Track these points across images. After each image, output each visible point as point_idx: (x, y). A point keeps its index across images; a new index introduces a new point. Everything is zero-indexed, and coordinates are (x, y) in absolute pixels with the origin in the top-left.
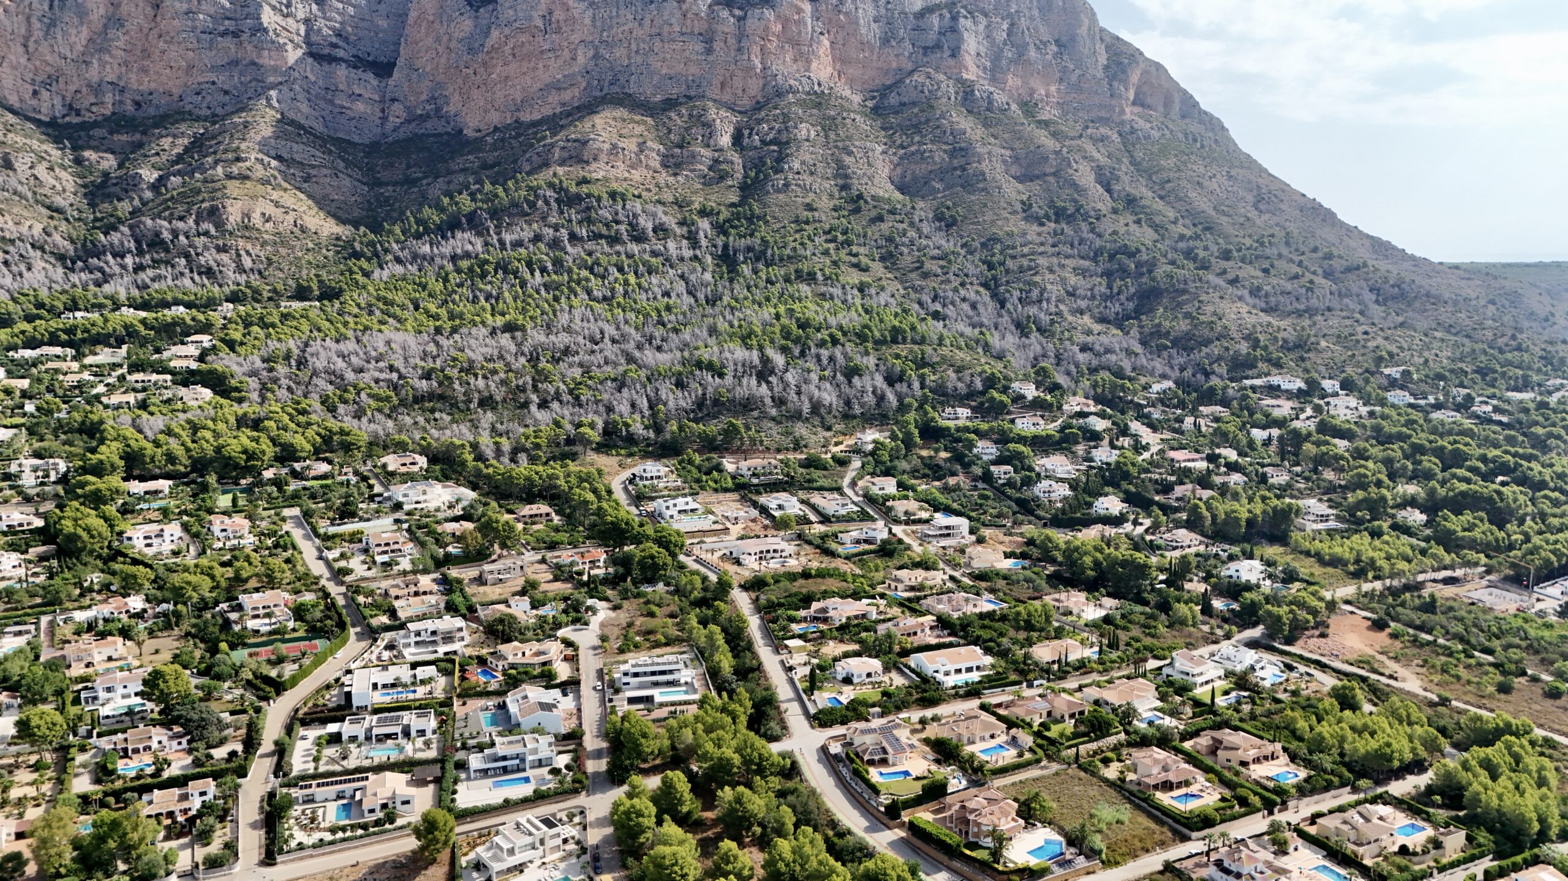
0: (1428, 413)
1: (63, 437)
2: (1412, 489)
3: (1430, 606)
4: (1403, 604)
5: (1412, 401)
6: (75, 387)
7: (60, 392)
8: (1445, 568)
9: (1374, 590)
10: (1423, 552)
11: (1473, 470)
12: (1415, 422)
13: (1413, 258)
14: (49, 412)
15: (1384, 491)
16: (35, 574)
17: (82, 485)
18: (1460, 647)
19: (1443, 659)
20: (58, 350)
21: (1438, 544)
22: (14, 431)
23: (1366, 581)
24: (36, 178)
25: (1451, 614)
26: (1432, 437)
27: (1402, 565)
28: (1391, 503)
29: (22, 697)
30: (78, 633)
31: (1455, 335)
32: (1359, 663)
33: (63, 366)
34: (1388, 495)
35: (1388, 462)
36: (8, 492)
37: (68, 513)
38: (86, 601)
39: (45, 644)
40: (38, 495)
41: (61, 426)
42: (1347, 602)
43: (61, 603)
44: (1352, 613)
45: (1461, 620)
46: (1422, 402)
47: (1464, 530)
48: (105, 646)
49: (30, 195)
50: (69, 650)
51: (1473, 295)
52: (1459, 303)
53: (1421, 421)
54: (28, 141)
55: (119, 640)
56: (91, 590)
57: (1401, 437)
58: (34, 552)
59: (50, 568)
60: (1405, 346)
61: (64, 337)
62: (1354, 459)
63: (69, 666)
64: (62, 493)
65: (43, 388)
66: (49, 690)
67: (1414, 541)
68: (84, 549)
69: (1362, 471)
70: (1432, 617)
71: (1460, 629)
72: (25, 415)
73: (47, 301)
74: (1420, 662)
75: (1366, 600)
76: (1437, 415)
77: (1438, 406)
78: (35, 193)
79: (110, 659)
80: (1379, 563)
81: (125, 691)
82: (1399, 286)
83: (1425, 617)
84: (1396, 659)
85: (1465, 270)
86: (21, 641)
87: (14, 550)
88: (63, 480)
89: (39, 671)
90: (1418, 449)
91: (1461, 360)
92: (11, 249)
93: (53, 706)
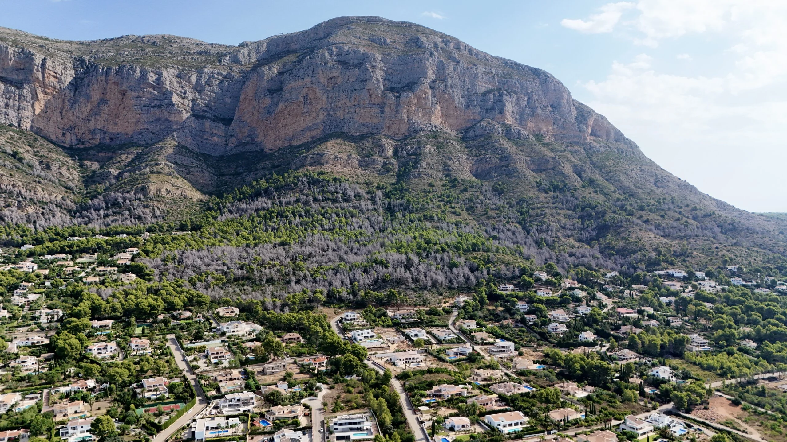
0: (753, 289)
1: (62, 298)
2: (748, 329)
3: (762, 393)
4: (747, 392)
5: (744, 283)
6: (70, 274)
7: (63, 276)
8: (769, 372)
9: (731, 384)
10: (756, 363)
11: (778, 319)
12: (747, 294)
13: (738, 210)
14: (57, 286)
15: (733, 331)
16: (43, 368)
17: (69, 323)
18: (780, 416)
19: (772, 422)
20: (64, 256)
21: (764, 358)
22: (39, 295)
23: (727, 379)
24: (61, 174)
25: (774, 397)
26: (756, 302)
27: (746, 370)
28: (737, 337)
29: (31, 432)
30: (61, 399)
31: (764, 249)
32: (726, 424)
33: (66, 263)
34: (736, 333)
35: (734, 315)
36: (33, 326)
37: (62, 336)
38: (67, 382)
39: (45, 404)
40: (48, 327)
41: (62, 293)
42: (718, 390)
43: (54, 383)
44: (721, 396)
45: (780, 400)
46: (749, 284)
47: (777, 352)
48: (74, 405)
49: (57, 181)
50: (56, 407)
51: (772, 229)
52: (765, 233)
53: (750, 294)
54: (58, 157)
55: (81, 402)
56: (69, 376)
57: (740, 302)
58: (43, 356)
59: (50, 364)
60: (738, 255)
61: (67, 249)
62: (716, 313)
63: (55, 416)
64: (59, 326)
65: (55, 274)
66: (44, 428)
67: (751, 357)
68: (67, 355)
69: (721, 320)
70: (764, 399)
71: (779, 405)
72: (45, 287)
73: (61, 232)
74: (759, 424)
75: (728, 389)
76: (757, 291)
77: (758, 286)
78: (59, 181)
79: (76, 412)
80: (733, 369)
81: (82, 429)
82: (732, 224)
83: (760, 398)
84: (745, 421)
85: (766, 216)
86: (32, 403)
87: (34, 355)
88: (61, 320)
89: (40, 418)
90: (749, 309)
91: (768, 262)
92: (46, 207)
93: (45, 437)
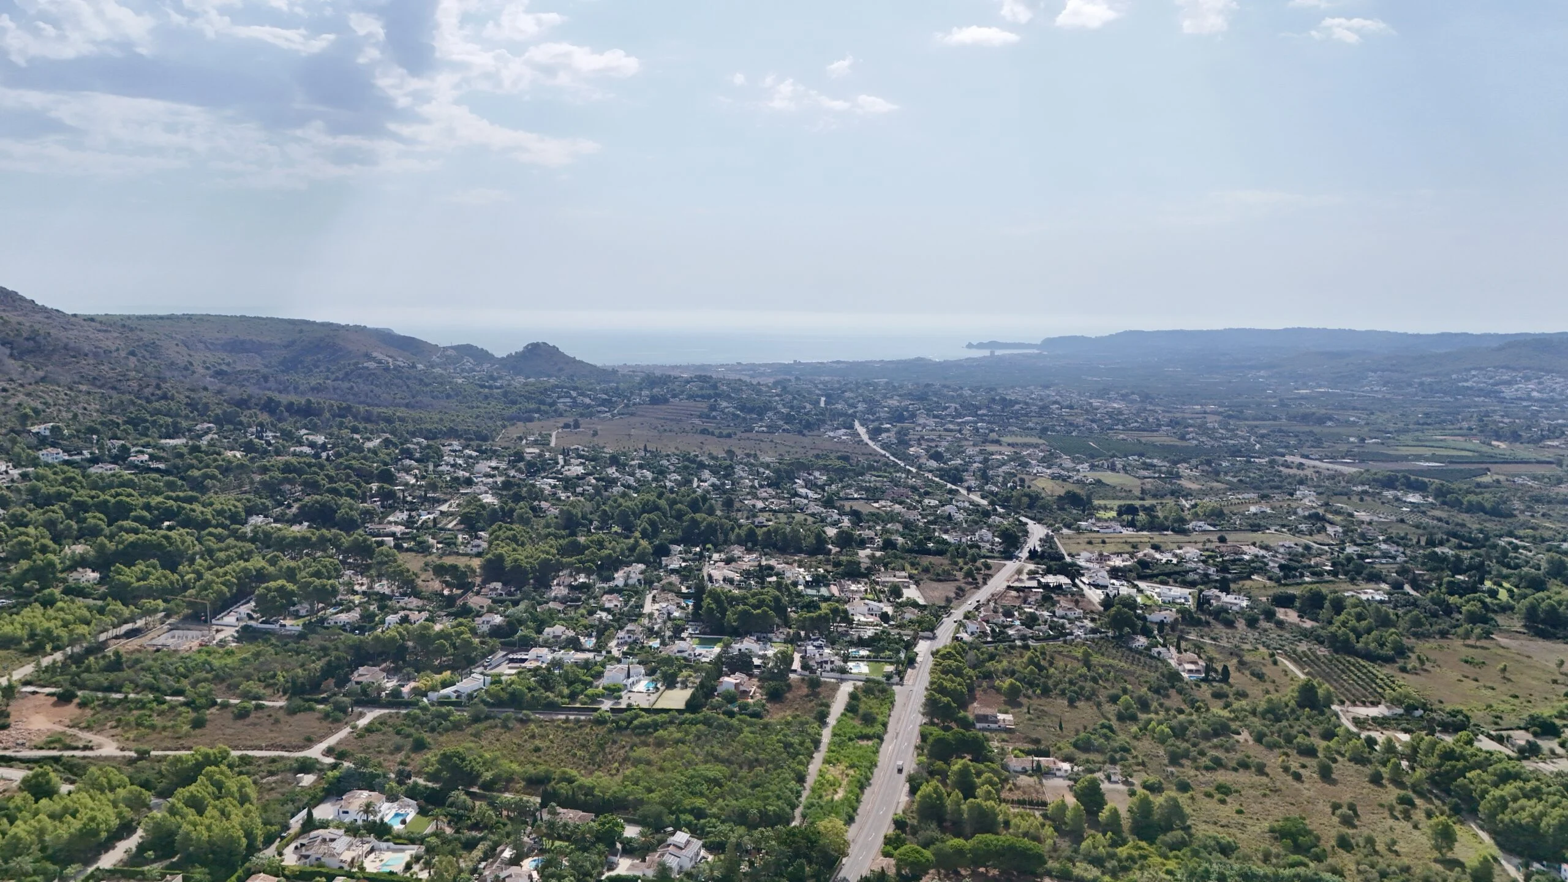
0: (85, 468)
2: (79, 549)
3: (116, 664)
4: (88, 670)
5: (67, 458)
8: (126, 622)
9: (55, 662)
10: (101, 611)
11: (138, 519)
12: (72, 479)
13: (44, 309)
15: (51, 556)
18: (151, 696)
19: (136, 713)
21: (115, 599)
23: (45, 655)
25: (138, 667)
26: (93, 493)
27: (82, 629)
28: (59, 567)
31: (100, 387)
32: (48, 745)
34: (55, 559)
35: (50, 525)
42: (27, 683)
44: (34, 693)
45: (148, 669)
46: (77, 458)
47: (139, 580)
51: (113, 348)
52: (101, 355)
53: (80, 478)
57: (60, 497)
60: (50, 401)
62: (12, 527)
67: (90, 601)
69: (23, 538)
70: (120, 674)
71: (148, 678)
74: (114, 723)
75: (47, 676)
76: (94, 470)
77: (94, 460)
80: (56, 633)
82: (33, 339)
83: (112, 676)
84: (88, 728)
85: (101, 322)
90: (81, 507)
91: (111, 412)
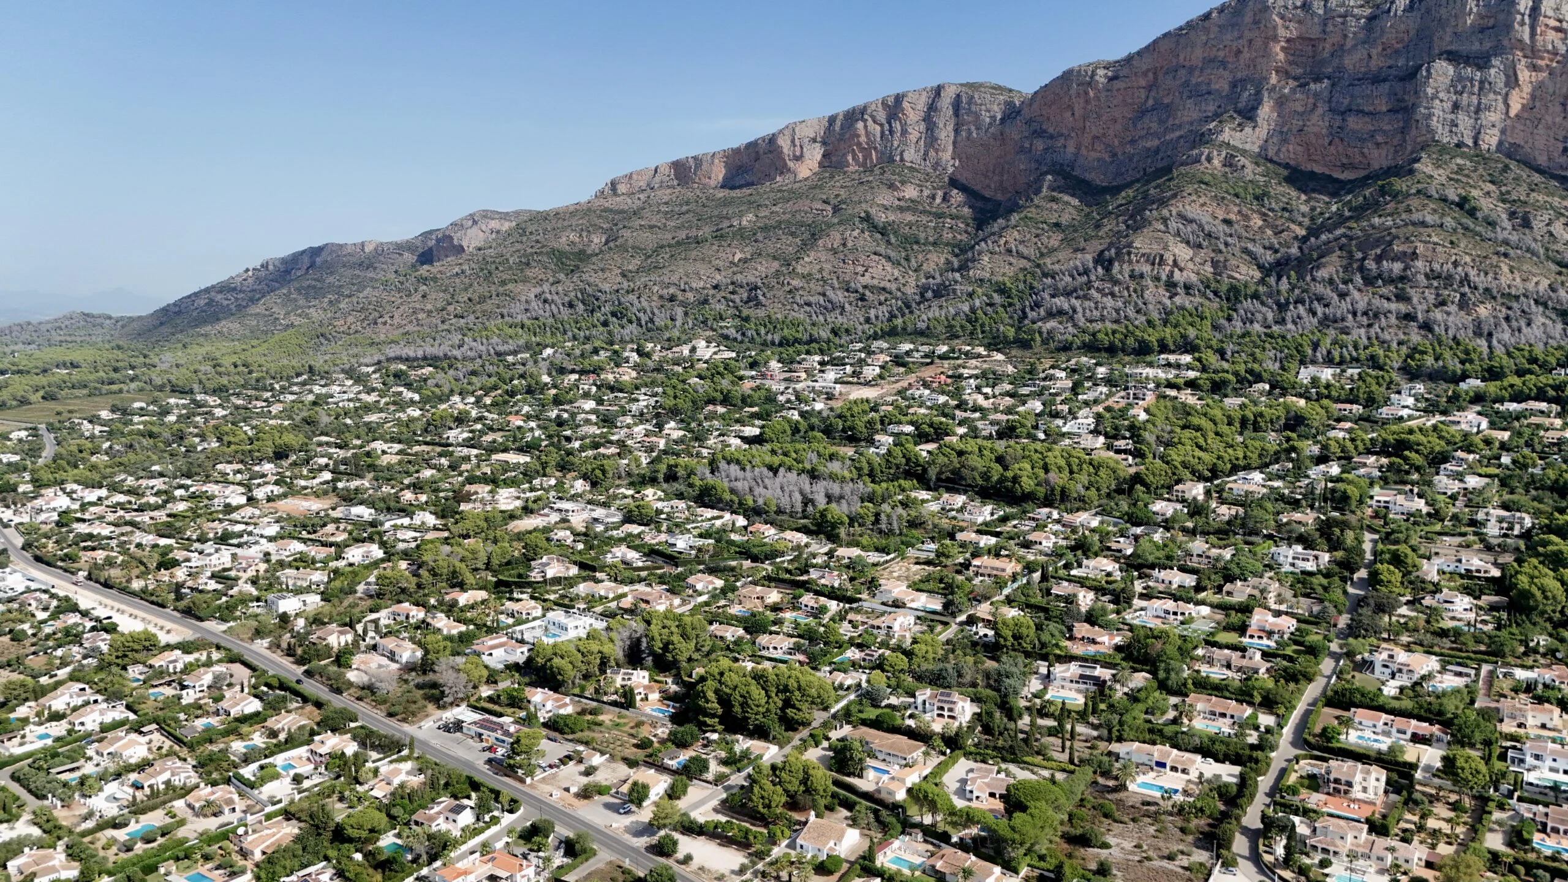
1: (1533, 492)
6: (1554, 444)
7: (1538, 448)
14: (1525, 467)
16: (1484, 622)
17: (1545, 543)
20: (1543, 406)
22: (1487, 480)
24: (1551, 234)
29: (1452, 735)
30: (1516, 690)
33: (1546, 421)
36: (1471, 538)
37: (1526, 568)
38: (1529, 661)
39: (1482, 692)
40: (1499, 545)
41: (1534, 482)
43: (1503, 656)
48: (1541, 711)
49: (1542, 251)
50: (1505, 705)
54: (1549, 199)
55: (1557, 711)
56: (1535, 651)
58: (1487, 599)
59: (1499, 619)
61: (1551, 393)
63: (1501, 721)
64: (1523, 548)
65: (1522, 441)
66: (1478, 737)
68: (1535, 608)
72: (1500, 466)
73: (1541, 357)
78: (1547, 249)
79: (1543, 726)
81: (1554, 764)
86: (1460, 682)
87: (1468, 594)
88: (1526, 535)
89: (1473, 716)
92: (1515, 305)
93: (1479, 754)
